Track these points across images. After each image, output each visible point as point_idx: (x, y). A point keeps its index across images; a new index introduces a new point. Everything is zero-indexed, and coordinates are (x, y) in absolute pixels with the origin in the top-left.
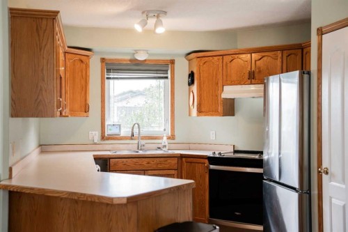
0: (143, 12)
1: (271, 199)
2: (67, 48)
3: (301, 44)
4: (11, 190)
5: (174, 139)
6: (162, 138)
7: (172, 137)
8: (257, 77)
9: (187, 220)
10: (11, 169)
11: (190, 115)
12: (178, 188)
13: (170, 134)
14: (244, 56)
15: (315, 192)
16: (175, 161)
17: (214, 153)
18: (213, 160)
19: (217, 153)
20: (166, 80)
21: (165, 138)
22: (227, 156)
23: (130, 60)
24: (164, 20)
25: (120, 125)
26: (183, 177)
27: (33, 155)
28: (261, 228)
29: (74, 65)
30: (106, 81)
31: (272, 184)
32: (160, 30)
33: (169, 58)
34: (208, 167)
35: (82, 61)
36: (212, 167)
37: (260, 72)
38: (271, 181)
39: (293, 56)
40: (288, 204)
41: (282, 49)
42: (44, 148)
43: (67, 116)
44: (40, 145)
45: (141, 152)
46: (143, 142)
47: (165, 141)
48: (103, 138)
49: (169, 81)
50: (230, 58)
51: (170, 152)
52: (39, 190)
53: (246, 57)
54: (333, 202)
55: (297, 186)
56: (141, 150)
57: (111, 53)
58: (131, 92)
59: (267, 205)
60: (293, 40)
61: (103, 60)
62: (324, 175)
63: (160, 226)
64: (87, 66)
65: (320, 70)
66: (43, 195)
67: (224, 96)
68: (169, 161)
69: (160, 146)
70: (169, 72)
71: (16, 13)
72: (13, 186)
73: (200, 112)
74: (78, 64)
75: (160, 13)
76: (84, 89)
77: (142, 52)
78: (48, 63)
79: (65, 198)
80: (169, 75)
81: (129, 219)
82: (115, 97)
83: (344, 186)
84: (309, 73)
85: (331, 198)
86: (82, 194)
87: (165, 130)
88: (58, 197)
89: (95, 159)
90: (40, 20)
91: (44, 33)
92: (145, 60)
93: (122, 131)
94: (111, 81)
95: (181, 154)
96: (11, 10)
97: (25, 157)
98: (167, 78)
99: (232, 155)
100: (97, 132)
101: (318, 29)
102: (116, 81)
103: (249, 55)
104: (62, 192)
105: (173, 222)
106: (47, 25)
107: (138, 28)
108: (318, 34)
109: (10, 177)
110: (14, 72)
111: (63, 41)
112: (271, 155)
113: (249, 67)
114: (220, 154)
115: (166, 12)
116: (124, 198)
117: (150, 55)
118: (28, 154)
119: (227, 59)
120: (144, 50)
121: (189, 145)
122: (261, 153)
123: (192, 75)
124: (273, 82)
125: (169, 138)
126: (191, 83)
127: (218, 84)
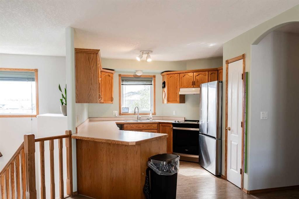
0: (141, 51)
1: (203, 143)
2: (102, 69)
3: (217, 69)
4: (78, 138)
5: (155, 115)
6: (149, 114)
7: (154, 114)
8: (196, 84)
9: (164, 153)
10: (77, 128)
11: (163, 103)
12: (160, 137)
13: (153, 112)
14: (190, 74)
15: (224, 139)
16: (156, 125)
17: (176, 121)
18: (175, 125)
19: (177, 121)
20: (151, 85)
21: (151, 114)
22: (181, 122)
23: (133, 76)
24: (151, 55)
25: (128, 108)
26: (160, 132)
27: (86, 123)
28: (197, 157)
29: (106, 78)
30: (122, 86)
31: (203, 135)
32: (149, 60)
33: (153, 75)
34: (172, 128)
35: (109, 76)
36: (174, 128)
37: (198, 82)
38: (203, 134)
39: (213, 74)
40: (211, 145)
41: (208, 71)
42: (91, 119)
43: (103, 103)
44: (89, 118)
45: (139, 121)
46: (140, 116)
47: (151, 116)
48: (120, 114)
49: (153, 86)
50: (183, 74)
51: (154, 121)
52: (92, 138)
53: (191, 74)
54: (232, 143)
55: (215, 136)
56: (139, 120)
57: (124, 72)
58: (132, 92)
59: (201, 146)
60: (214, 67)
61: (120, 75)
62: (228, 131)
63: (152, 156)
64: (112, 78)
65: (227, 81)
66: (93, 141)
67: (180, 93)
68: (153, 125)
69: (148, 118)
70: (153, 81)
71: (79, 51)
72: (78, 137)
73: (168, 101)
74: (108, 77)
75: (149, 52)
76: (111, 89)
77: (139, 71)
78: (94, 76)
79: (104, 142)
80: (153, 83)
81: (137, 152)
82: (126, 94)
83: (237, 136)
84: (222, 82)
85: (231, 141)
86: (113, 140)
87: (151, 110)
88: (101, 142)
89: (116, 124)
90: (90, 55)
91: (92, 60)
92: (141, 76)
93: (129, 110)
94: (124, 86)
95: (159, 122)
96: (76, 49)
97: (83, 123)
98: (152, 84)
99: (183, 122)
100: (117, 111)
101: (226, 61)
102: (126, 86)
103: (192, 73)
104: (103, 140)
105: (158, 154)
106: (93, 57)
107: (138, 59)
108: (226, 63)
109: (77, 133)
110: (77, 80)
111: (100, 65)
112: (203, 122)
113: (193, 79)
114: (178, 121)
115: (152, 51)
116: (134, 142)
117: (143, 73)
118: (84, 122)
119: (182, 75)
120: (140, 70)
121: (162, 117)
122: (199, 121)
123: (164, 83)
124: (203, 87)
125: (153, 114)
126: (164, 87)
127: (177, 87)
